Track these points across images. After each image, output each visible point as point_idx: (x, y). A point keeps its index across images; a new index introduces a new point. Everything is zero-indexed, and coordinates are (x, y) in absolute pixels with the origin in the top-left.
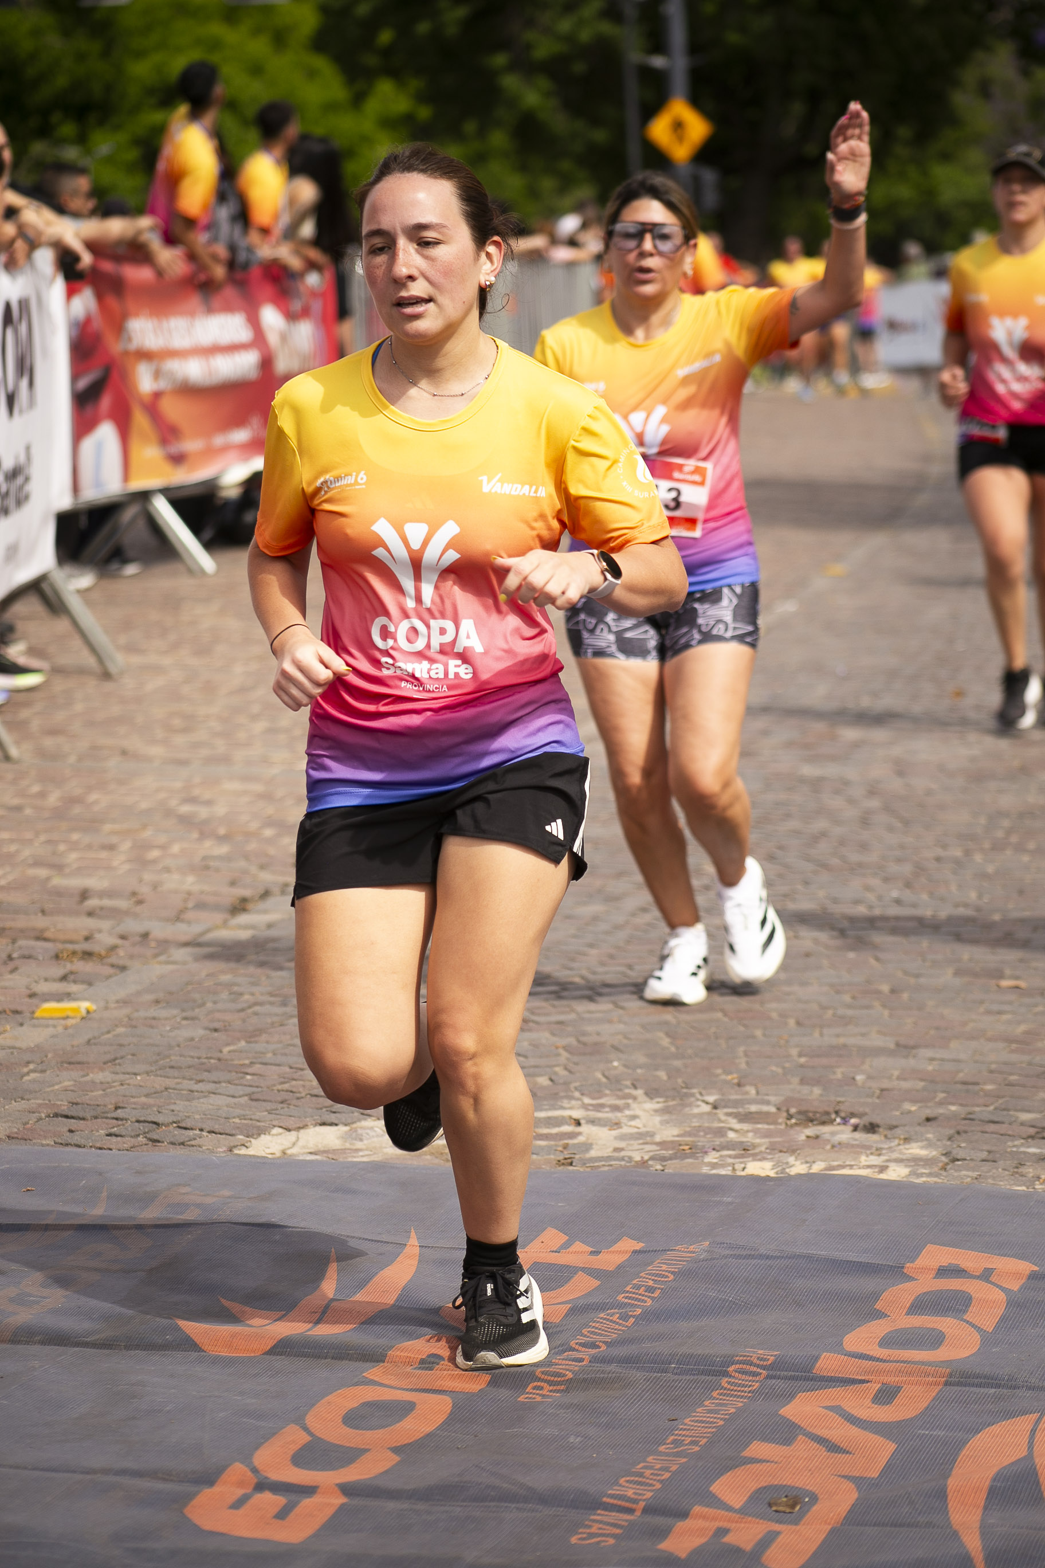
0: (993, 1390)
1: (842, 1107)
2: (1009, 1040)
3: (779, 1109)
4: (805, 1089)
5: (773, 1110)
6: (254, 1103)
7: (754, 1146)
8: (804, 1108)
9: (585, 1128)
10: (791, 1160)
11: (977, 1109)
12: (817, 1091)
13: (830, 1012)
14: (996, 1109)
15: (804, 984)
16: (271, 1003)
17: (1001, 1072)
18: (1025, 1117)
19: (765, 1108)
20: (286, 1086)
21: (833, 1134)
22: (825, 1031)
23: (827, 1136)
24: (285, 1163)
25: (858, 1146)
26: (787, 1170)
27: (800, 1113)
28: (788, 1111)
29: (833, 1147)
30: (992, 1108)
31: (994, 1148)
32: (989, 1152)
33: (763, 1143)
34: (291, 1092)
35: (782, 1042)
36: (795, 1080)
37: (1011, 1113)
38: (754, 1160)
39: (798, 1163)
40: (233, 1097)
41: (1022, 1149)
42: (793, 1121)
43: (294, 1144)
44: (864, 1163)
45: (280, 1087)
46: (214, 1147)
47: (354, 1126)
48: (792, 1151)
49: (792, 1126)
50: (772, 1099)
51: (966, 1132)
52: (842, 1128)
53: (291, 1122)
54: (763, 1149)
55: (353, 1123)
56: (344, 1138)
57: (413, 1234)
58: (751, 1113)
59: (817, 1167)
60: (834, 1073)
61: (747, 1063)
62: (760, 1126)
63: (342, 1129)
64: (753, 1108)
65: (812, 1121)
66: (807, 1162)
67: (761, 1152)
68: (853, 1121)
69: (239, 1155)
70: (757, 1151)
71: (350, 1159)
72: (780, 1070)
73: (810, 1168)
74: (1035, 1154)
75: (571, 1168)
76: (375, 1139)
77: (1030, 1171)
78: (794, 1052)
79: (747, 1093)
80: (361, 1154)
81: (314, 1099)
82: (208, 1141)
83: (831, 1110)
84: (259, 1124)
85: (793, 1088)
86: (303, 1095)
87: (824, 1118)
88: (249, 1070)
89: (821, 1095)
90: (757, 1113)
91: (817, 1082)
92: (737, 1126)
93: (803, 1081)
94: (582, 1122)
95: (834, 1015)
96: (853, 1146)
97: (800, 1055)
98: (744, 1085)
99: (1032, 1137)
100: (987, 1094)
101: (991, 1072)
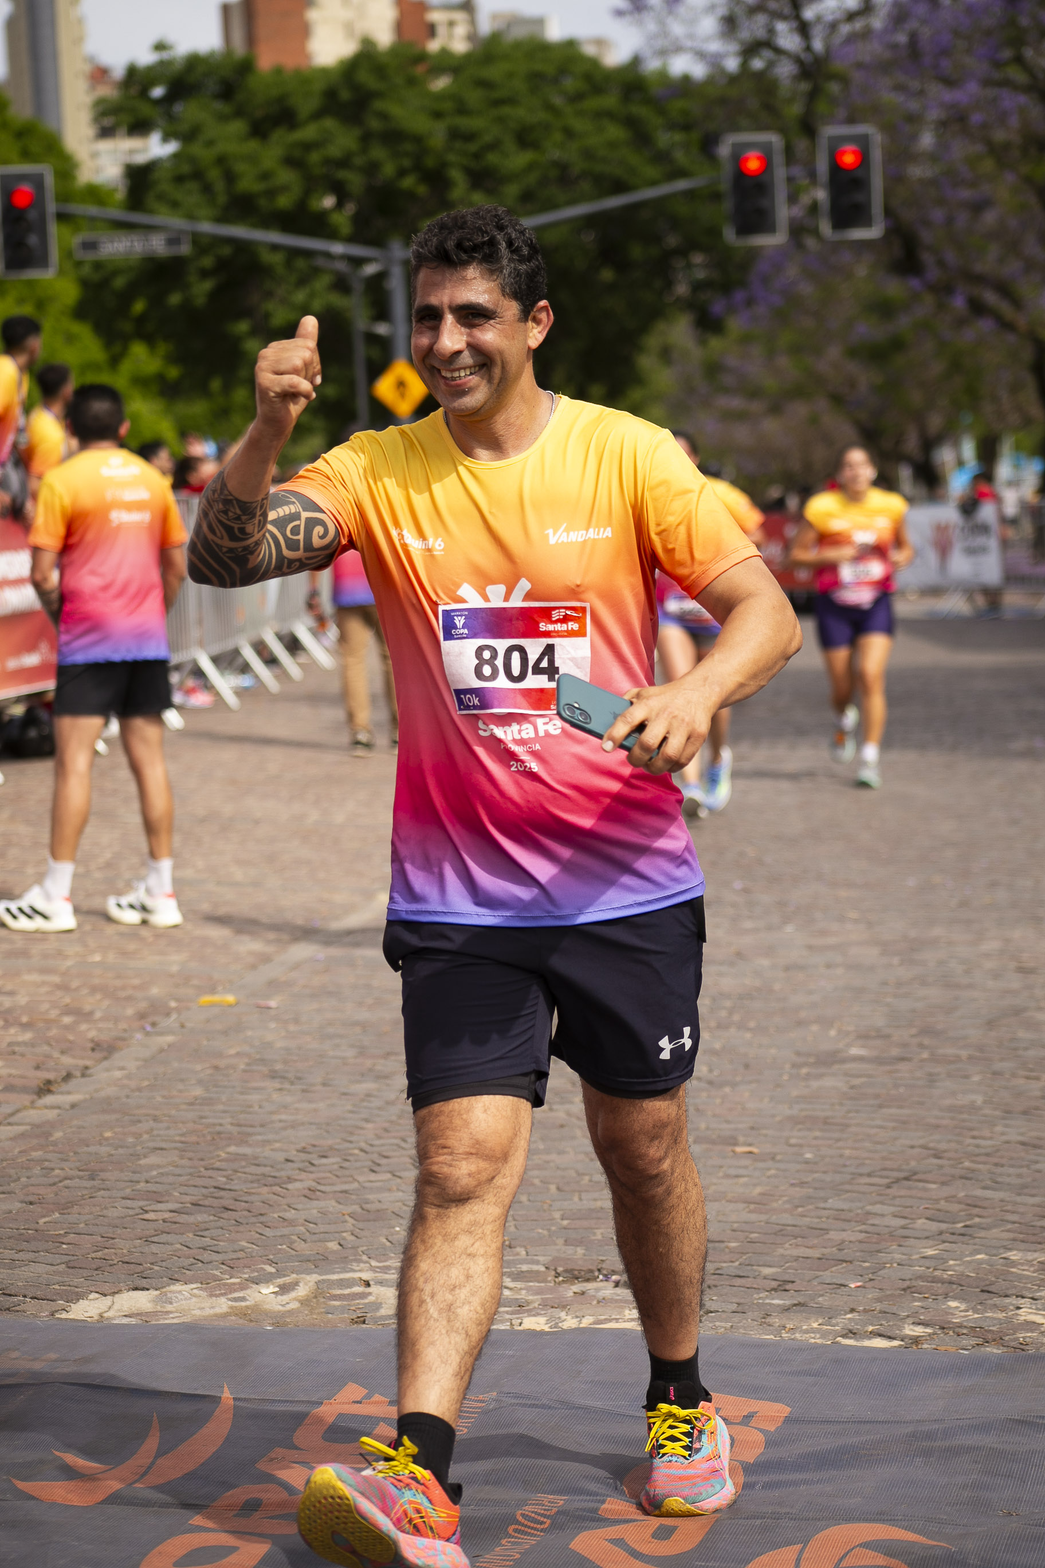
0: (758, 1522)
1: (604, 1266)
2: (748, 1202)
3: (547, 1268)
4: (570, 1250)
5: (543, 1269)
6: (71, 1271)
7: (528, 1303)
8: (569, 1267)
9: (373, 1289)
10: (563, 1315)
11: (724, 1265)
12: (580, 1251)
13: (587, 1178)
14: (740, 1264)
15: (561, 1152)
16: (81, 1178)
17: (742, 1231)
18: (767, 1271)
19: (535, 1268)
20: (99, 1254)
21: (597, 1290)
22: (584, 1196)
23: (592, 1292)
24: (101, 1327)
25: (621, 1301)
26: (560, 1324)
27: (566, 1271)
28: (555, 1270)
29: (599, 1302)
30: (737, 1263)
31: (742, 1301)
32: (739, 1304)
33: (536, 1299)
34: (104, 1259)
35: (546, 1207)
36: (560, 1241)
37: (755, 1267)
38: (529, 1316)
39: (569, 1317)
40: (52, 1265)
41: (767, 1301)
42: (561, 1279)
43: (110, 1308)
44: (628, 1317)
45: (93, 1255)
46: (37, 1312)
47: (164, 1290)
48: (563, 1307)
49: (559, 1283)
50: (541, 1259)
51: (716, 1286)
52: (605, 1284)
53: (106, 1288)
54: (536, 1305)
55: (162, 1288)
56: (155, 1301)
57: (226, 1389)
58: (522, 1272)
59: (586, 1322)
60: (595, 1234)
61: (516, 1227)
62: (531, 1284)
63: (154, 1293)
64: (525, 1268)
65: (577, 1278)
66: (577, 1317)
67: (535, 1308)
68: (614, 1278)
69: (61, 1319)
70: (531, 1307)
71: (161, 1322)
72: (545, 1232)
73: (580, 1322)
74: (779, 1305)
75: (364, 1326)
76: (184, 1302)
77: (776, 1321)
78: (557, 1215)
79: (518, 1254)
80: (171, 1316)
81: (125, 1265)
82: (31, 1306)
83: (594, 1268)
84: (77, 1289)
85: (559, 1249)
86: (115, 1262)
87: (588, 1276)
88: (65, 1240)
89: (584, 1255)
90: (527, 1271)
91: (579, 1243)
92: (511, 1285)
93: (567, 1242)
94: (371, 1283)
95: (591, 1181)
96: (616, 1301)
97: (562, 1219)
98: (515, 1247)
99: (775, 1290)
100: (732, 1251)
101: (734, 1230)
